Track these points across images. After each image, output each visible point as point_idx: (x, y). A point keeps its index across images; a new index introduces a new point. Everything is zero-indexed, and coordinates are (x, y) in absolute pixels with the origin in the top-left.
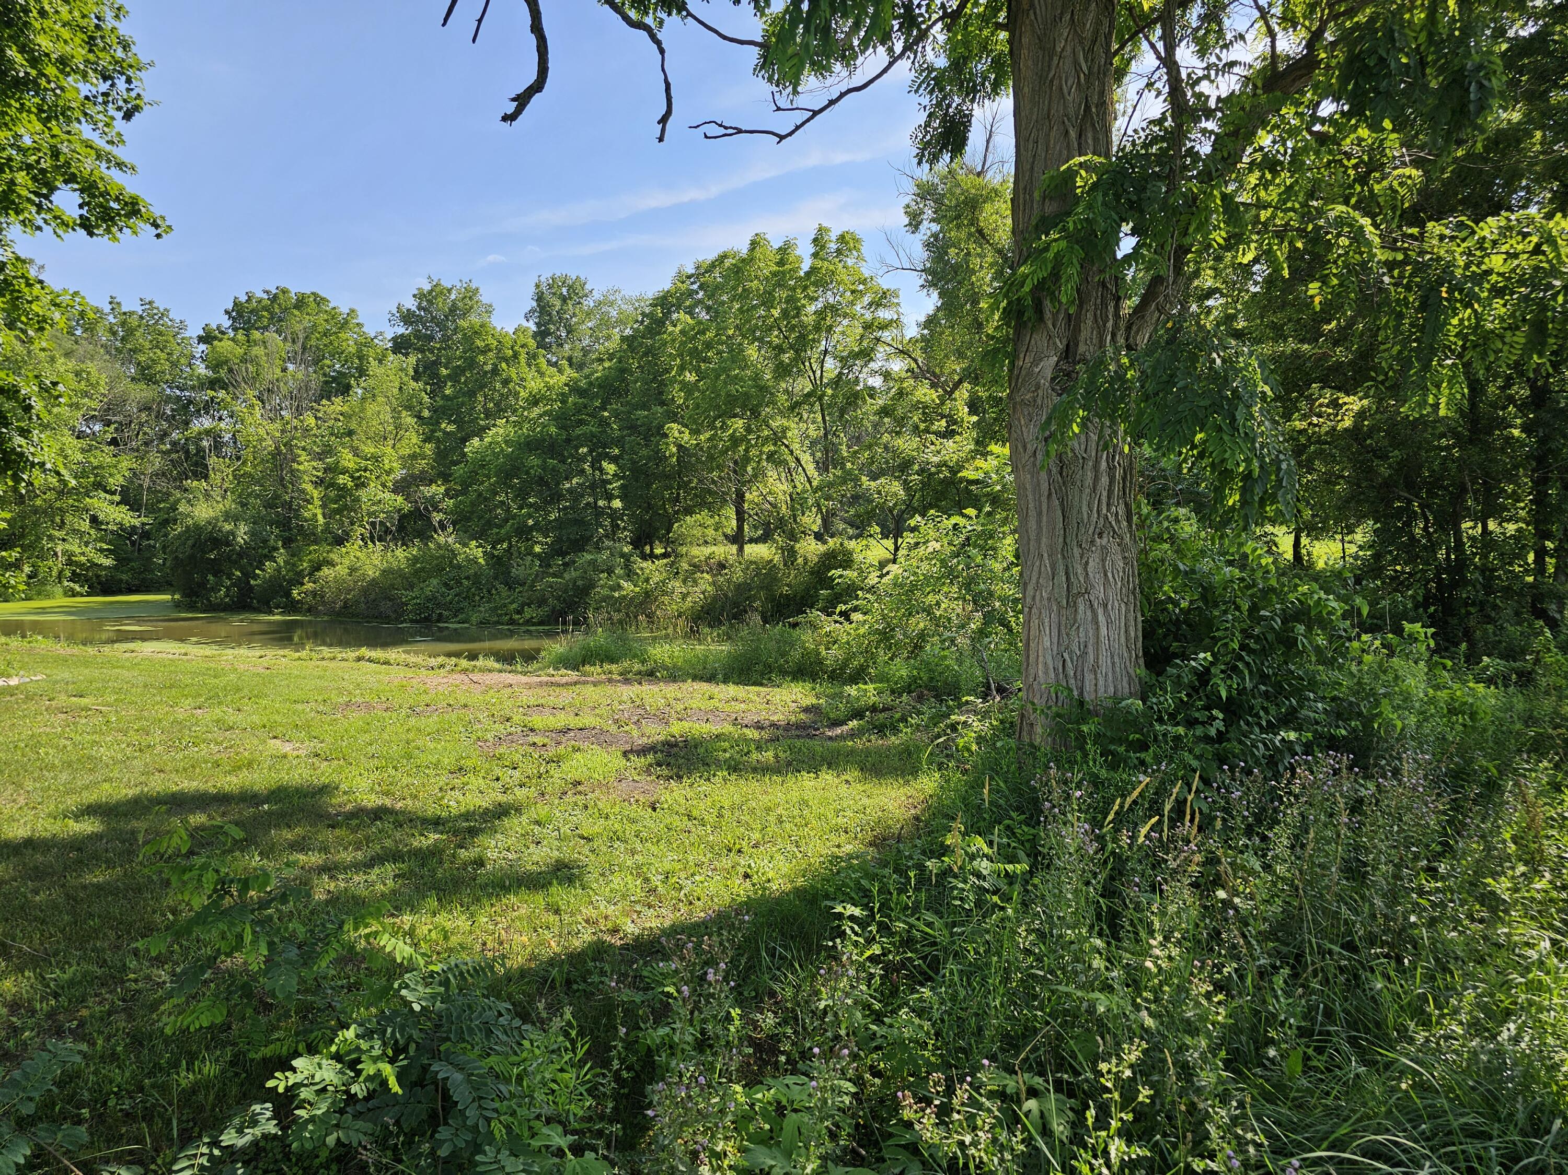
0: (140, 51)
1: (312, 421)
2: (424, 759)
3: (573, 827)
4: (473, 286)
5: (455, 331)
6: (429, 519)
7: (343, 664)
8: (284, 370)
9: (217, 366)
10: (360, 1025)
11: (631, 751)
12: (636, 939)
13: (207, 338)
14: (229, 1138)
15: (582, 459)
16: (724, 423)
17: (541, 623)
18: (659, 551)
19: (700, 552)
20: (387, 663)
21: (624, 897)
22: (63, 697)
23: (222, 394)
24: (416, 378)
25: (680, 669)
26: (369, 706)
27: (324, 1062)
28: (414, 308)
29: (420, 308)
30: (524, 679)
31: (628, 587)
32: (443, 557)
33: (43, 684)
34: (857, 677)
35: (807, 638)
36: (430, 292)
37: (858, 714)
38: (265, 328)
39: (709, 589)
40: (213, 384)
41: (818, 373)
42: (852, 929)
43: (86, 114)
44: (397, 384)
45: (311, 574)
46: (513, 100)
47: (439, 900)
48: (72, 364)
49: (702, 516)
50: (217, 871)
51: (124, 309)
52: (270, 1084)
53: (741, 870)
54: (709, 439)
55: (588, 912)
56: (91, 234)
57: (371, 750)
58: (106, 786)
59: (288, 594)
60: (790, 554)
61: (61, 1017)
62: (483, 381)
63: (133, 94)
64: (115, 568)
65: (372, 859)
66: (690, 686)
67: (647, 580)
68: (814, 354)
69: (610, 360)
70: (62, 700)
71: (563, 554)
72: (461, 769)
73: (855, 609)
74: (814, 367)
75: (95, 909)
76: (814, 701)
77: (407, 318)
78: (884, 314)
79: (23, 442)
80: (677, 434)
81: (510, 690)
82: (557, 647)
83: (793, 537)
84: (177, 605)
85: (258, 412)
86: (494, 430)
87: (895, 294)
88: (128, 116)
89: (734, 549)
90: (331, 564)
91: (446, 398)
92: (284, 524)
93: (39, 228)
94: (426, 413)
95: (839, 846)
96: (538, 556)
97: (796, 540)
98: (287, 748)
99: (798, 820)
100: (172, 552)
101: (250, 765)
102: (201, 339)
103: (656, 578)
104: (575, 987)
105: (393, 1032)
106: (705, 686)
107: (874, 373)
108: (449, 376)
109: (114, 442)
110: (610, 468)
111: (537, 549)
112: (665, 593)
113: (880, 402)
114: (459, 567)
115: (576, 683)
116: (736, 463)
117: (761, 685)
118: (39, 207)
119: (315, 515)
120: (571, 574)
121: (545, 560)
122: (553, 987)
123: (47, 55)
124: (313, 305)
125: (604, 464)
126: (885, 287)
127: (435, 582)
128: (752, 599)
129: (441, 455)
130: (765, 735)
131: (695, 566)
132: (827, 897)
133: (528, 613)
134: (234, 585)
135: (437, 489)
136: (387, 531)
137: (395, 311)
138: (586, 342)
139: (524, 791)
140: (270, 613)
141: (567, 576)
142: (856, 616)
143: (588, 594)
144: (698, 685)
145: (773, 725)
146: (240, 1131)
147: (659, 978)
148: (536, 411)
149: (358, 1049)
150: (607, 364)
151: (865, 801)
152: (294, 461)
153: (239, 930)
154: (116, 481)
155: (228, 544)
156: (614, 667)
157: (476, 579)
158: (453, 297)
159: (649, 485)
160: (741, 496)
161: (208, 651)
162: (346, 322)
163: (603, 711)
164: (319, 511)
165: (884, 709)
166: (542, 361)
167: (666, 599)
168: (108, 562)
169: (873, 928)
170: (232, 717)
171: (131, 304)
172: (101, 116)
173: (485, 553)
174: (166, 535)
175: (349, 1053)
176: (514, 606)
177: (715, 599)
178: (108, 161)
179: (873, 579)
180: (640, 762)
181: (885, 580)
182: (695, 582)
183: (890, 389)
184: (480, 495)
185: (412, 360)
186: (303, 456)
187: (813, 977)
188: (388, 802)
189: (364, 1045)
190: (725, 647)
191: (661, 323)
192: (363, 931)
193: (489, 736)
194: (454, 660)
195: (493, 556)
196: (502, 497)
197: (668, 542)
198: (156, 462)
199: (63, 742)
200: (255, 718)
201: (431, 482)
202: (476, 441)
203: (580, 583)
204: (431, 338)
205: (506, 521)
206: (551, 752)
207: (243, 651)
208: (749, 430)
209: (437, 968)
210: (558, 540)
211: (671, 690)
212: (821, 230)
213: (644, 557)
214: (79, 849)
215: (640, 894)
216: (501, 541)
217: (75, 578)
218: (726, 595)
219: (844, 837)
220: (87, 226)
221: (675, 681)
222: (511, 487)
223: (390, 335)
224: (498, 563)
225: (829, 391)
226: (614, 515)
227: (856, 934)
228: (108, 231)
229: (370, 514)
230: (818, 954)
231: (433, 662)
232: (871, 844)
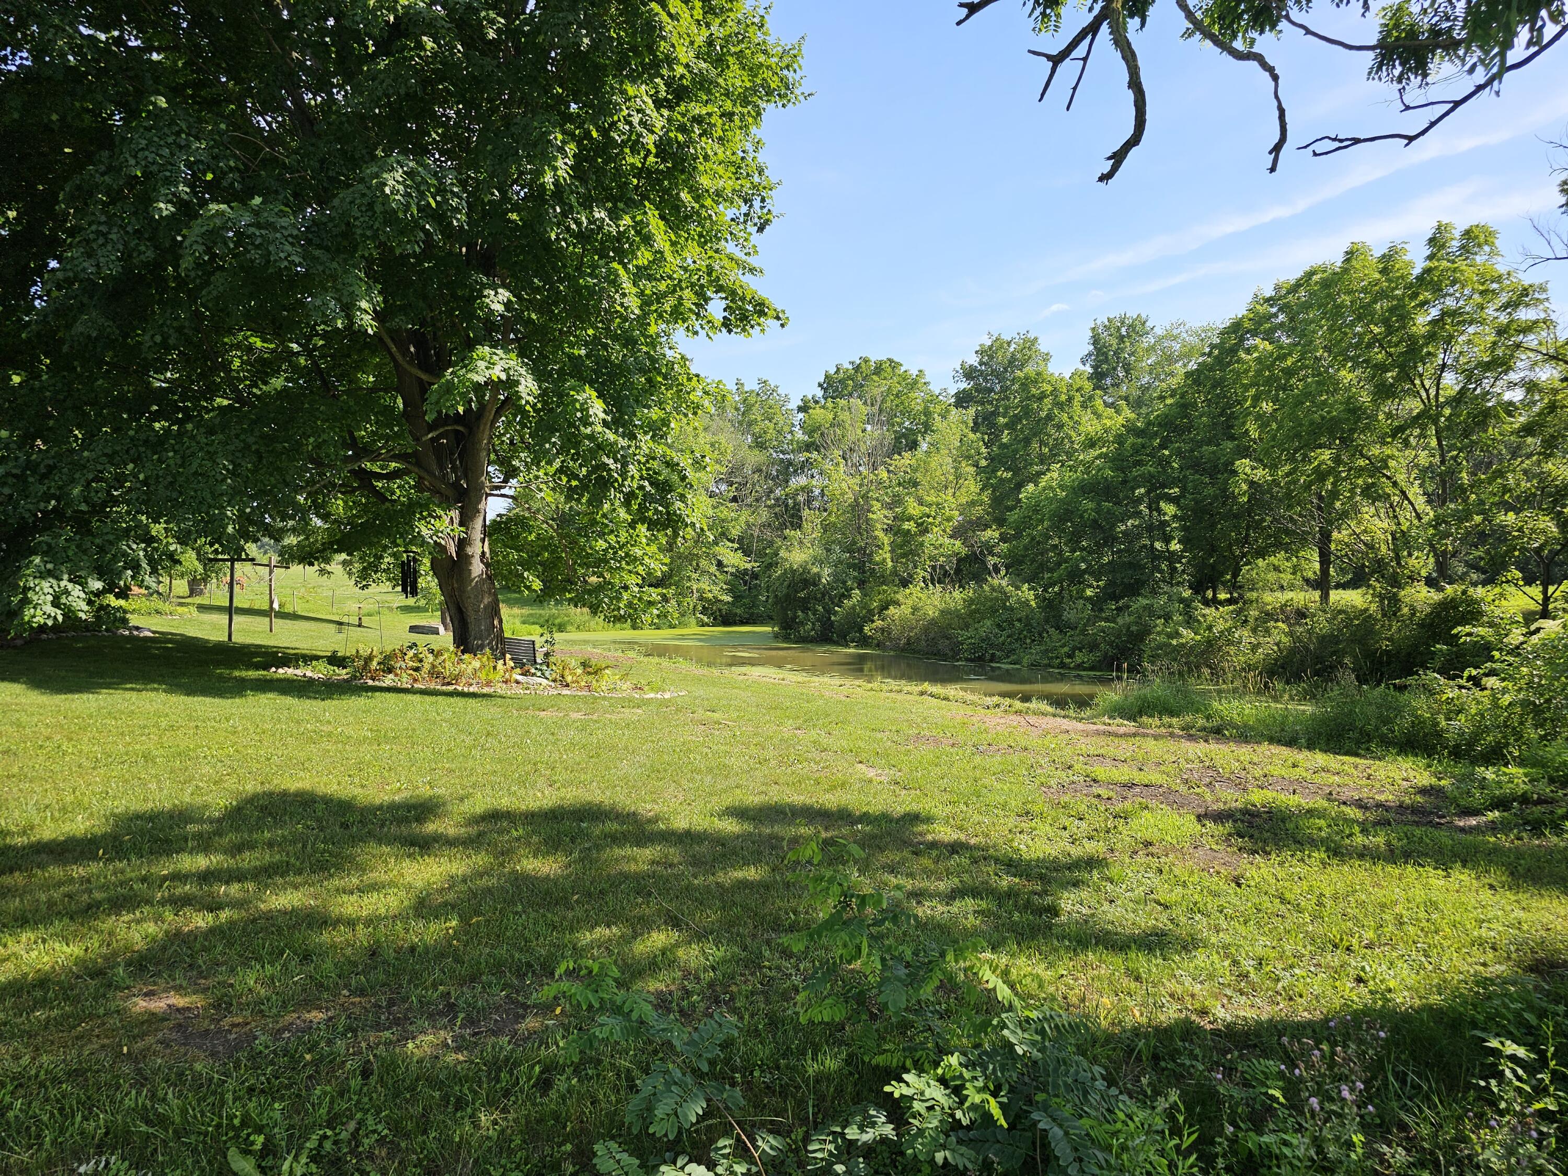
0: (772, 175)
1: (885, 475)
2: (992, 798)
3: (1148, 890)
4: (1032, 336)
5: (1013, 381)
6: (984, 563)
7: (909, 697)
8: (864, 431)
9: (813, 431)
10: (964, 1054)
11: (1206, 815)
12: (1228, 1026)
13: (803, 409)
14: (852, 1133)
15: (1139, 501)
16: (1305, 456)
17: (1092, 668)
18: (1223, 596)
19: (1274, 599)
20: (946, 699)
21: (1211, 977)
22: (701, 711)
23: (815, 455)
24: (974, 430)
25: (1252, 728)
26: (937, 742)
27: (932, 1082)
28: (976, 364)
29: (981, 363)
30: (1080, 726)
31: (1187, 634)
32: (997, 599)
33: (687, 698)
34: (1495, 756)
35: (1421, 705)
36: (991, 347)
37: (1501, 803)
38: (851, 395)
39: (1285, 639)
40: (808, 447)
41: (1432, 392)
42: (1514, 1072)
43: (731, 233)
44: (958, 437)
45: (880, 613)
46: (1109, 158)
47: (1019, 944)
48: (709, 438)
49: (1279, 558)
50: (841, 885)
51: (746, 388)
52: (887, 1089)
53: (1353, 973)
54: (1287, 475)
55: (1172, 986)
56: (730, 331)
57: (943, 783)
58: (738, 791)
59: (861, 630)
60: (1391, 604)
61: (718, 989)
62: (1039, 426)
63: (765, 211)
64: (733, 604)
65: (953, 891)
66: (1266, 749)
67: (1210, 628)
68: (1427, 369)
69: (1172, 396)
70: (700, 714)
71: (1116, 598)
72: (1027, 813)
73: (1492, 673)
74: (1427, 383)
75: (737, 898)
76: (1434, 781)
77: (969, 373)
78: (1525, 315)
79: (682, 505)
80: (1248, 470)
81: (1066, 736)
82: (1112, 694)
83: (1395, 582)
84: (776, 636)
85: (842, 468)
86: (1049, 475)
87: (1543, 289)
88: (761, 229)
89: (1316, 595)
90: (897, 603)
91: (1003, 446)
92: (860, 567)
93: (696, 333)
94: (983, 463)
95: (1484, 965)
96: (1089, 599)
97: (1400, 587)
98: (871, 773)
99: (1424, 924)
100: (774, 591)
101: (843, 785)
102: (800, 409)
103: (1220, 626)
104: (1163, 1064)
105: (994, 1069)
106: (1285, 751)
107: (1512, 385)
108: (1006, 426)
109: (734, 499)
110: (1170, 509)
111: (1089, 593)
112: (1230, 643)
113: (1522, 419)
114: (1012, 609)
115: (1135, 735)
116: (1320, 498)
117: (1357, 755)
118: (698, 315)
119: (884, 560)
120: (1124, 619)
121: (1097, 603)
122: (1139, 1059)
123: (707, 191)
124: (889, 370)
125: (1162, 505)
126: (1526, 283)
127: (988, 623)
128: (1341, 654)
129: (996, 501)
130: (1371, 816)
131: (1267, 614)
132: (1474, 1024)
133: (1079, 657)
134: (818, 620)
135: (991, 534)
136: (946, 574)
137: (959, 367)
138: (1146, 380)
139: (1093, 844)
140: (847, 646)
141: (1120, 621)
142: (1491, 682)
143: (1142, 640)
144: (1276, 749)
145: (1379, 805)
146: (862, 1129)
147: (1261, 1076)
148: (1094, 453)
149: (961, 1076)
150: (1169, 401)
151: (1522, 915)
152: (869, 511)
153: (858, 942)
154: (735, 532)
155: (815, 585)
156: (1174, 720)
157: (1027, 622)
158: (1012, 349)
159: (1213, 526)
160: (1326, 537)
161: (800, 677)
162: (915, 382)
163: (1170, 768)
164: (888, 555)
165: (1539, 802)
166: (1099, 403)
167: (1232, 650)
168: (728, 598)
169: (1545, 1077)
170: (825, 741)
171: (751, 385)
172: (742, 234)
173: (1036, 597)
174: (770, 577)
175: (954, 1078)
176: (1066, 649)
177: (1292, 651)
178: (744, 268)
179: (1516, 636)
180: (1220, 830)
181: (1535, 639)
182: (1267, 632)
183: (1534, 403)
184: (1033, 539)
185: (972, 411)
186: (877, 506)
187: (1460, 1119)
188: (963, 837)
189: (967, 1075)
190: (1308, 708)
191: (1233, 351)
192: (962, 964)
193: (1053, 782)
194: (1008, 701)
195: (1045, 599)
196: (1056, 541)
197: (1234, 586)
198: (764, 515)
199: (706, 750)
200: (844, 743)
201: (987, 526)
202: (1031, 487)
203: (1134, 628)
204: (991, 390)
205: (1059, 564)
206: (1118, 807)
207: (826, 679)
208: (1337, 460)
209: (1034, 1015)
210: (1110, 584)
211: (1245, 752)
212: (1441, 229)
213: (1207, 603)
214: (723, 845)
215: (1228, 978)
216: (1053, 585)
217: (704, 611)
218: (1307, 649)
219: (1490, 955)
220: (726, 324)
221: (1247, 741)
222: (1063, 531)
223: (953, 391)
224: (1051, 607)
225: (1447, 411)
226: (1172, 557)
227: (1519, 1079)
228: (744, 330)
229: (931, 558)
230: (1465, 1092)
231: (989, 701)
232: (1532, 969)
